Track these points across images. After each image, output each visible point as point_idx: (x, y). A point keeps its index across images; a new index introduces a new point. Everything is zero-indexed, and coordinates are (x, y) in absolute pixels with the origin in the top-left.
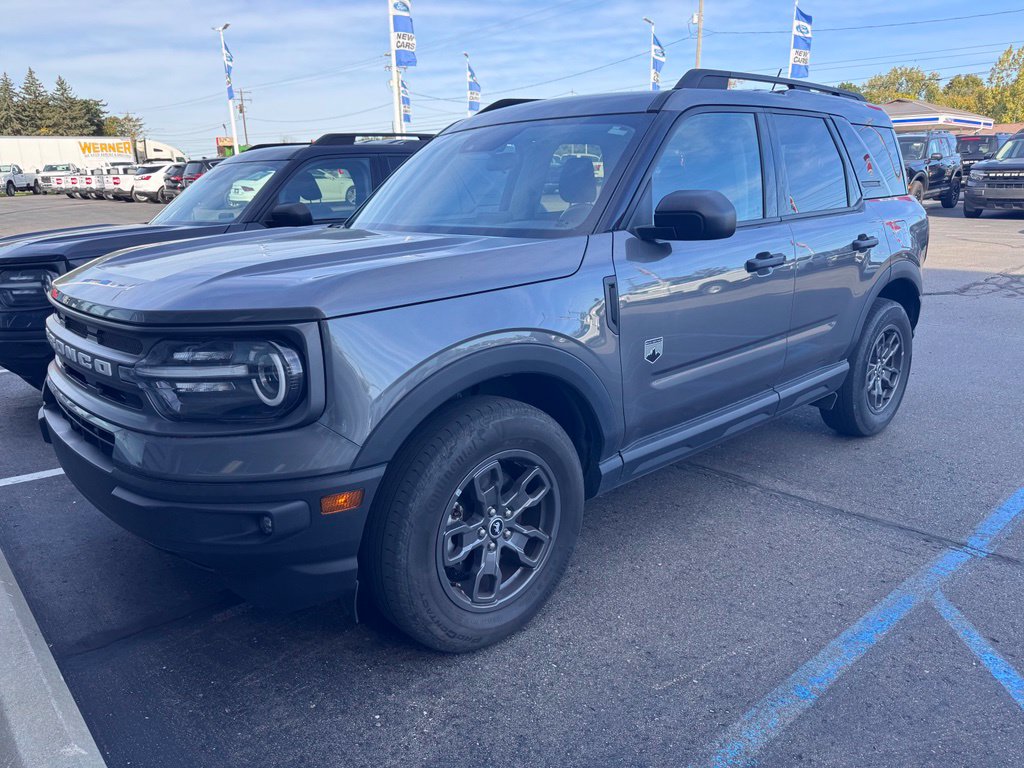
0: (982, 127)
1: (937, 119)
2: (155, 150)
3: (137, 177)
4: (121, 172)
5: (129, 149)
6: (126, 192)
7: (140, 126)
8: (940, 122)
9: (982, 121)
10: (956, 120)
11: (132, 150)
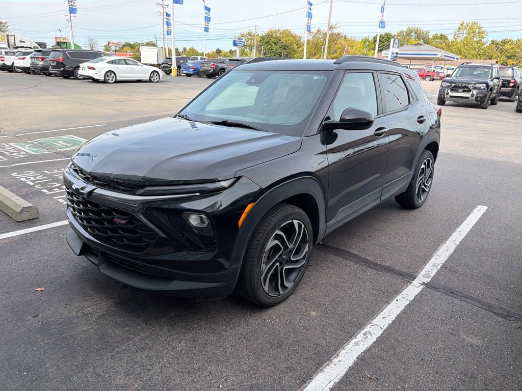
0: (455, 60)
1: (437, 55)
2: (21, 41)
3: (17, 58)
4: (4, 53)
5: (4, 40)
6: (9, 66)
7: (7, 27)
8: (438, 56)
9: (456, 57)
10: (445, 56)
11: (6, 40)
